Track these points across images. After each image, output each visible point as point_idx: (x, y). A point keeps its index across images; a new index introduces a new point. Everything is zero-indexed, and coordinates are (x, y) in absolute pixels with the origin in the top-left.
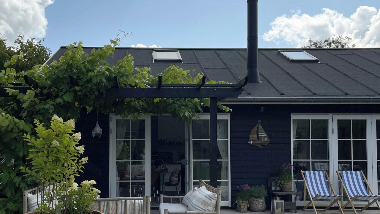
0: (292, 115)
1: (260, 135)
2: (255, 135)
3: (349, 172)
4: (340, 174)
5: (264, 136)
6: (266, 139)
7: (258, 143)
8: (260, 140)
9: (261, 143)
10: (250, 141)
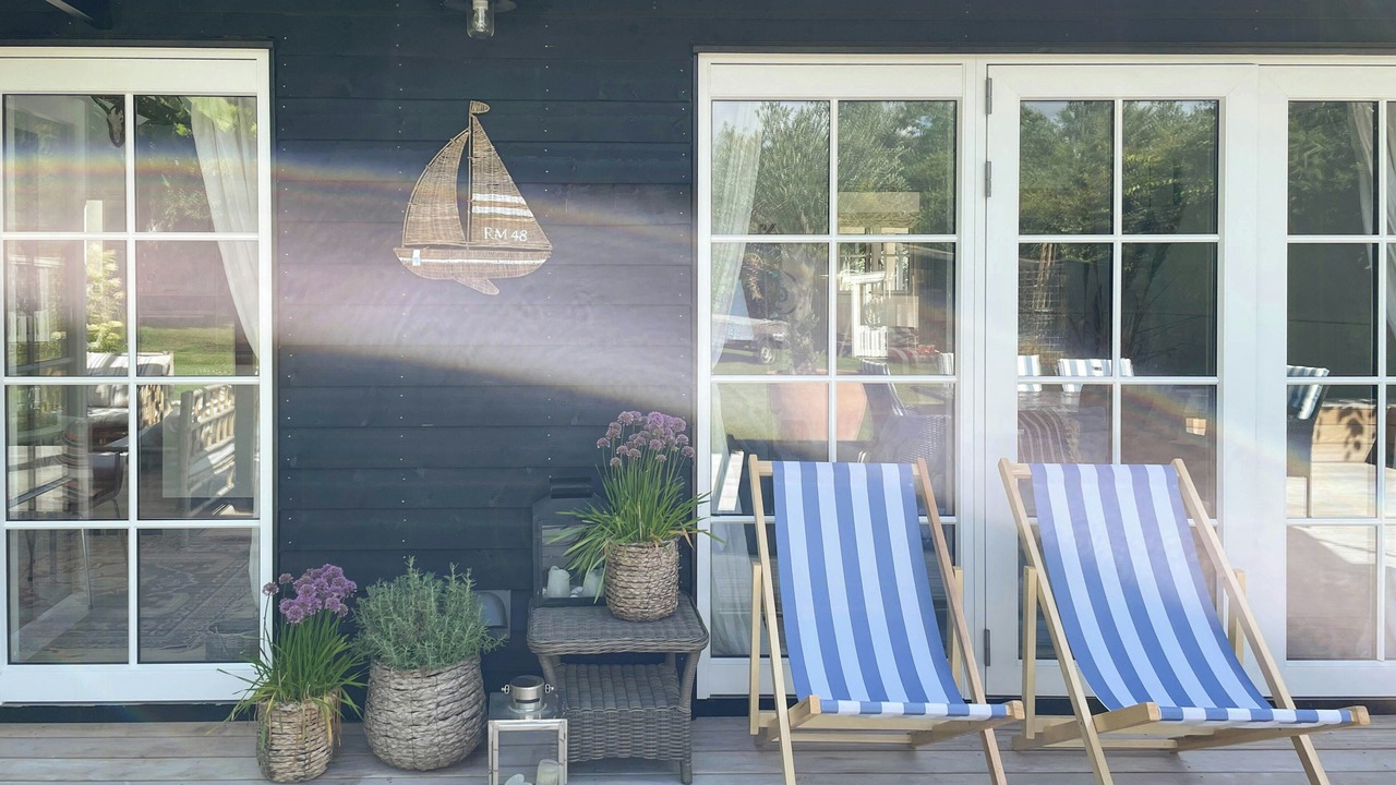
0: (706, 62)
1: (482, 204)
2: (448, 209)
3: (1088, 469)
4: (1024, 484)
5: (506, 216)
6: (524, 234)
7: (468, 265)
8: (476, 242)
9: (488, 265)
10: (406, 247)
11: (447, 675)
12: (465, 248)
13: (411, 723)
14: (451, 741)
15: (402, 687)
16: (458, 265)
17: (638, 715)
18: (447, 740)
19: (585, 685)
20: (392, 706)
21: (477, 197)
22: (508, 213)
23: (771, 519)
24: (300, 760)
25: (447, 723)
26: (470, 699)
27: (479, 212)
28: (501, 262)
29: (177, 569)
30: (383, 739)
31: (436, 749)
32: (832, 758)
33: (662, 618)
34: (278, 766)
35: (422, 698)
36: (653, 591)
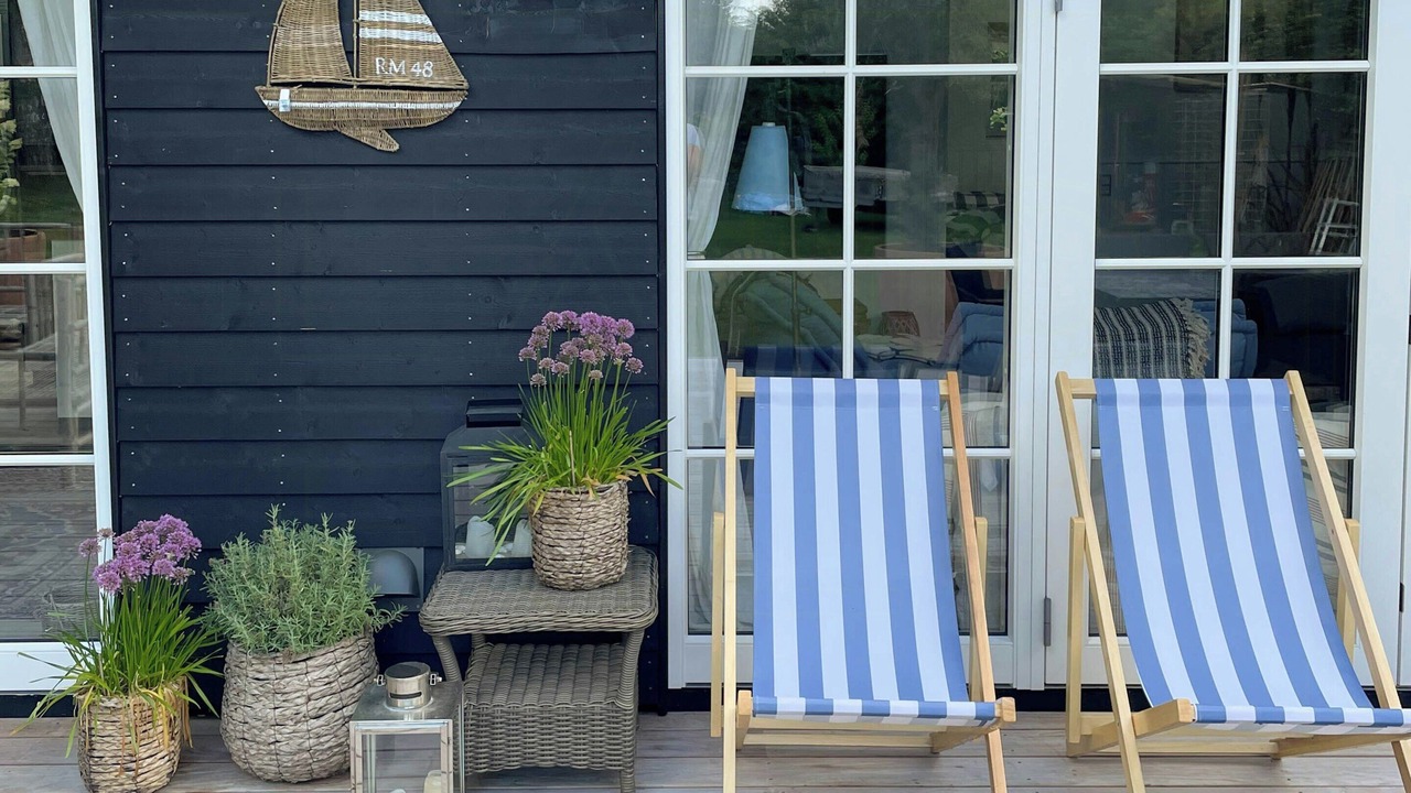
1: (373, 25)
2: (325, 32)
3: (1171, 387)
5: (403, 42)
6: (429, 66)
7: (355, 110)
8: (366, 79)
9: (381, 110)
10: (273, 85)
11: (320, 660)
12: (352, 86)
13: (273, 722)
14: (326, 746)
15: (261, 676)
16: (343, 110)
17: (565, 712)
18: (321, 744)
19: (509, 672)
20: (250, 700)
21: (365, 15)
22: (407, 38)
23: (747, 453)
24: (128, 770)
25: (321, 721)
26: (354, 691)
27: (368, 36)
28: (398, 105)
29: (54, 513)
30: (239, 742)
31: (306, 755)
32: (828, 767)
33: (603, 586)
34: (101, 777)
35: (287, 690)
36: (587, 551)
